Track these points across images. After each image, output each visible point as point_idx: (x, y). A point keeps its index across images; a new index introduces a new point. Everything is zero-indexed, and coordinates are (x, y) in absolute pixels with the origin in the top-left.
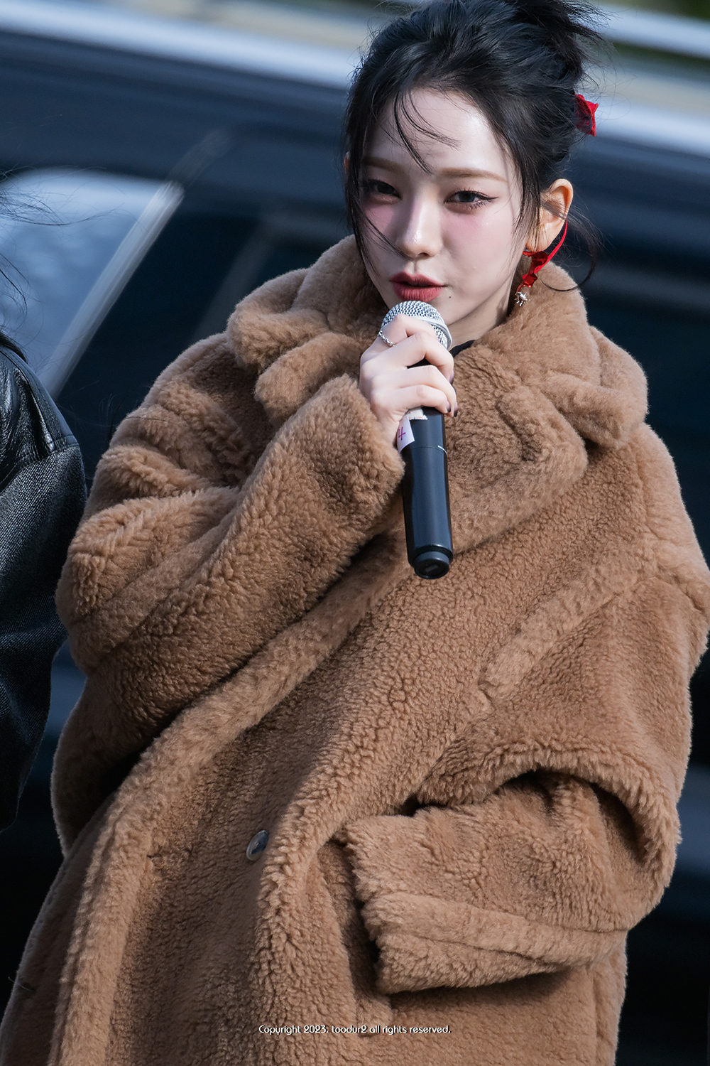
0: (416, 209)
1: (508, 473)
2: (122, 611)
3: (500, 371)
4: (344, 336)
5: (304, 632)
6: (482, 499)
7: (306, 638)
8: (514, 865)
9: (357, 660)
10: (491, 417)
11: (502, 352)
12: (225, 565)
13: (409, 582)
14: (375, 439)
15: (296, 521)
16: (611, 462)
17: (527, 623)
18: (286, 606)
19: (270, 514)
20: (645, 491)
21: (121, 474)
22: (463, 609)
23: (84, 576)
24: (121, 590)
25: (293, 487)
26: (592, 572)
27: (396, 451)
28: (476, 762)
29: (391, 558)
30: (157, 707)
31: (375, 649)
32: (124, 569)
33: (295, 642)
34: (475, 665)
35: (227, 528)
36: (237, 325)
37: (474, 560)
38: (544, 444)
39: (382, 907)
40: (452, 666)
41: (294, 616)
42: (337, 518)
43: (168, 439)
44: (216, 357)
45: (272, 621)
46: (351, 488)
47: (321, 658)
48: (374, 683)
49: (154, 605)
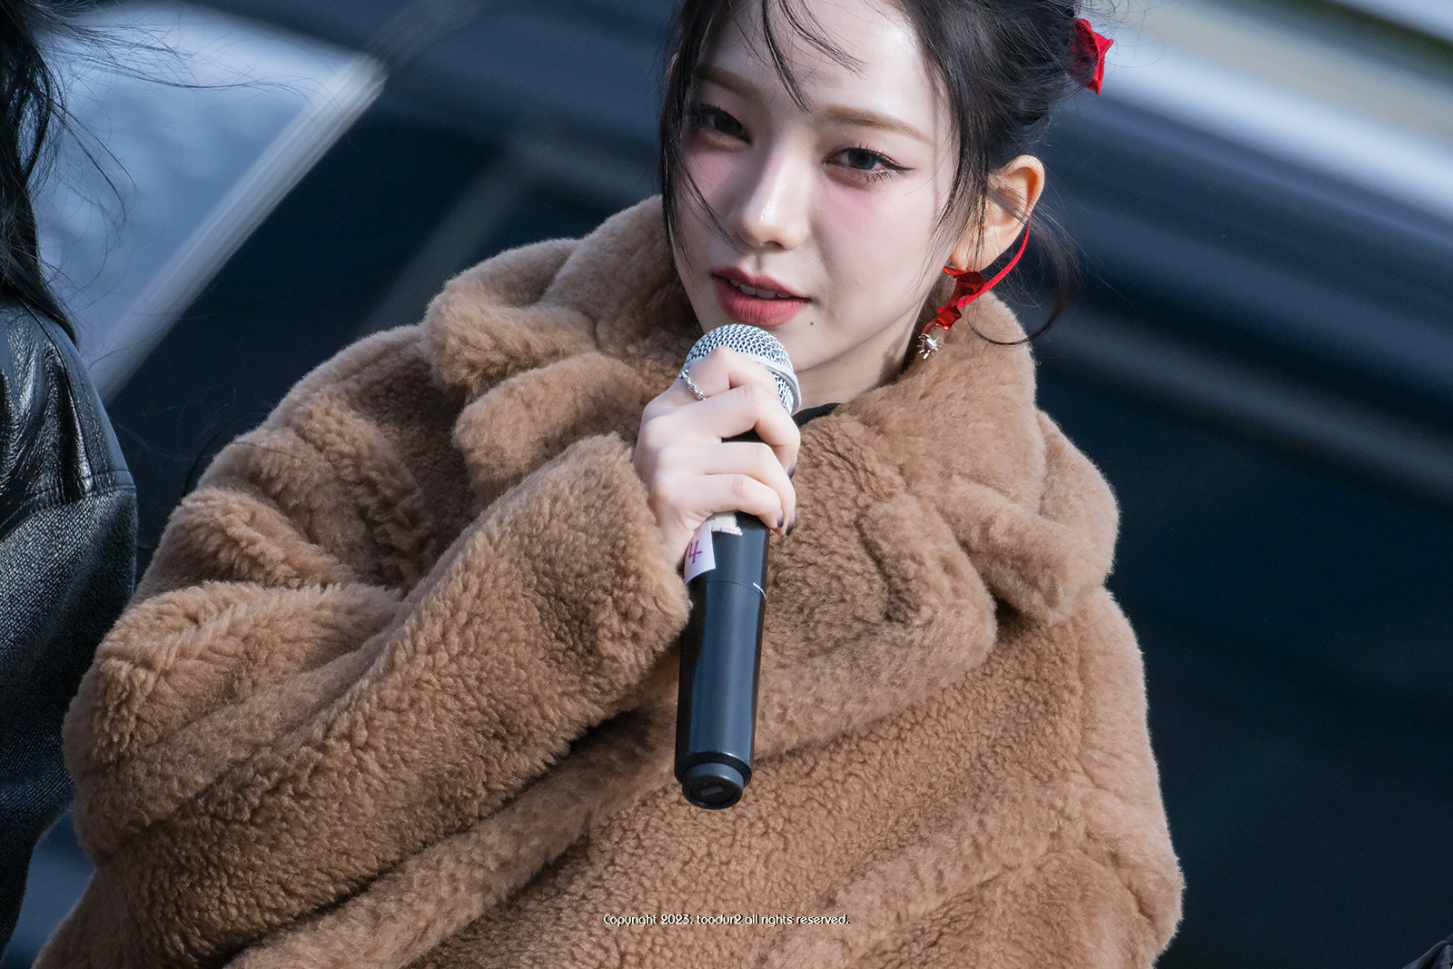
0: (771, 168)
1: (857, 638)
2: (170, 769)
3: (873, 463)
4: (618, 362)
5: (470, 852)
6: (808, 676)
7: (471, 863)
9: (551, 911)
10: (846, 539)
11: (880, 432)
12: (356, 722)
13: (661, 794)
14: (649, 556)
15: (491, 671)
16: (1035, 643)
17: (848, 892)
18: (447, 806)
19: (447, 651)
20: (1085, 703)
21: (208, 536)
22: (745, 851)
23: (117, 698)
24: (173, 733)
25: (494, 612)
26: (972, 824)
27: (680, 580)
29: (638, 750)
30: (203, 937)
31: (584, 897)
32: (185, 697)
33: (452, 865)
34: (750, 949)
35: (371, 659)
36: (443, 316)
37: (777, 771)
38: (925, 598)
40: (711, 946)
41: (458, 824)
42: (562, 678)
43: (295, 488)
44: (400, 363)
45: (421, 826)
46: (594, 631)
47: (492, 901)
48: (572, 953)
49: (224, 767)
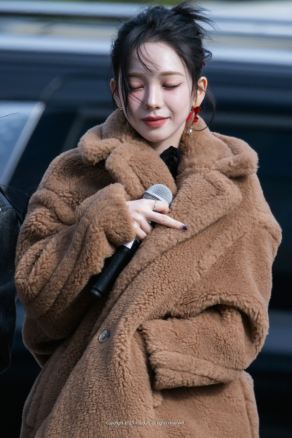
8: (209, 341)
17: (213, 243)
26: (236, 224)
28: (196, 299)
39: (158, 357)
